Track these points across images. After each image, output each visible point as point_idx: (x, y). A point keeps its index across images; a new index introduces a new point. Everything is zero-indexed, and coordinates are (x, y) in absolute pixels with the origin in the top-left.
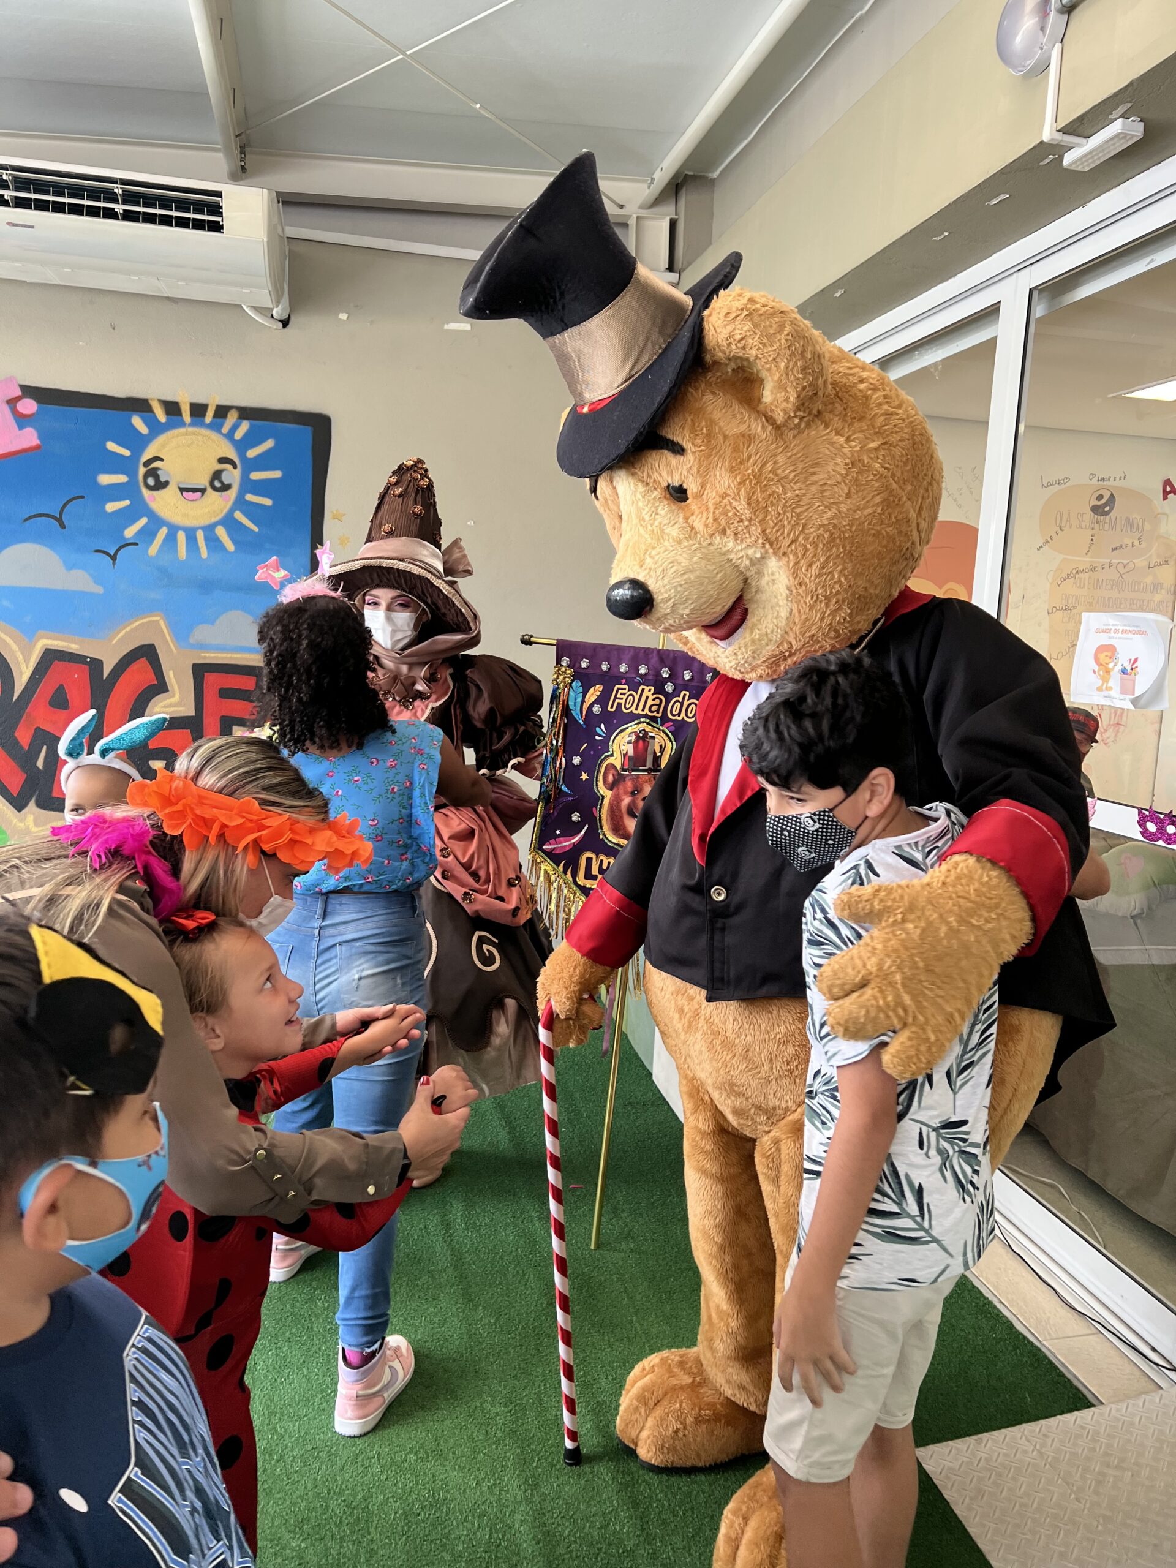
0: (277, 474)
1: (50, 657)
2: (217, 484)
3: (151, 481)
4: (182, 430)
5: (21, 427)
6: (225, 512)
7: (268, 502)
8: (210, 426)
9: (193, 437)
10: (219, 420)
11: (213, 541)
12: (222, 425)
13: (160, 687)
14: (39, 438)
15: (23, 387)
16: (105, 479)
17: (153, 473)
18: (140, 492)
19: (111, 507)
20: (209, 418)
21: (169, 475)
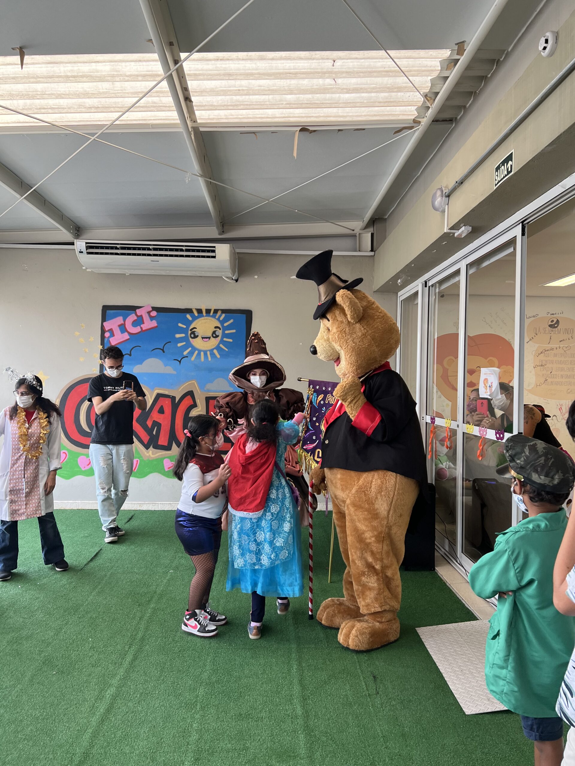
0: (234, 331)
1: (159, 396)
2: (214, 335)
3: (192, 336)
4: (203, 318)
5: (151, 321)
6: (217, 344)
7: (231, 340)
8: (212, 316)
9: (206, 320)
10: (215, 314)
11: (213, 354)
12: (216, 316)
13: (195, 405)
14: (157, 323)
15: (152, 308)
16: (178, 336)
17: (193, 333)
18: (189, 339)
19: (179, 345)
20: (211, 314)
21: (198, 333)
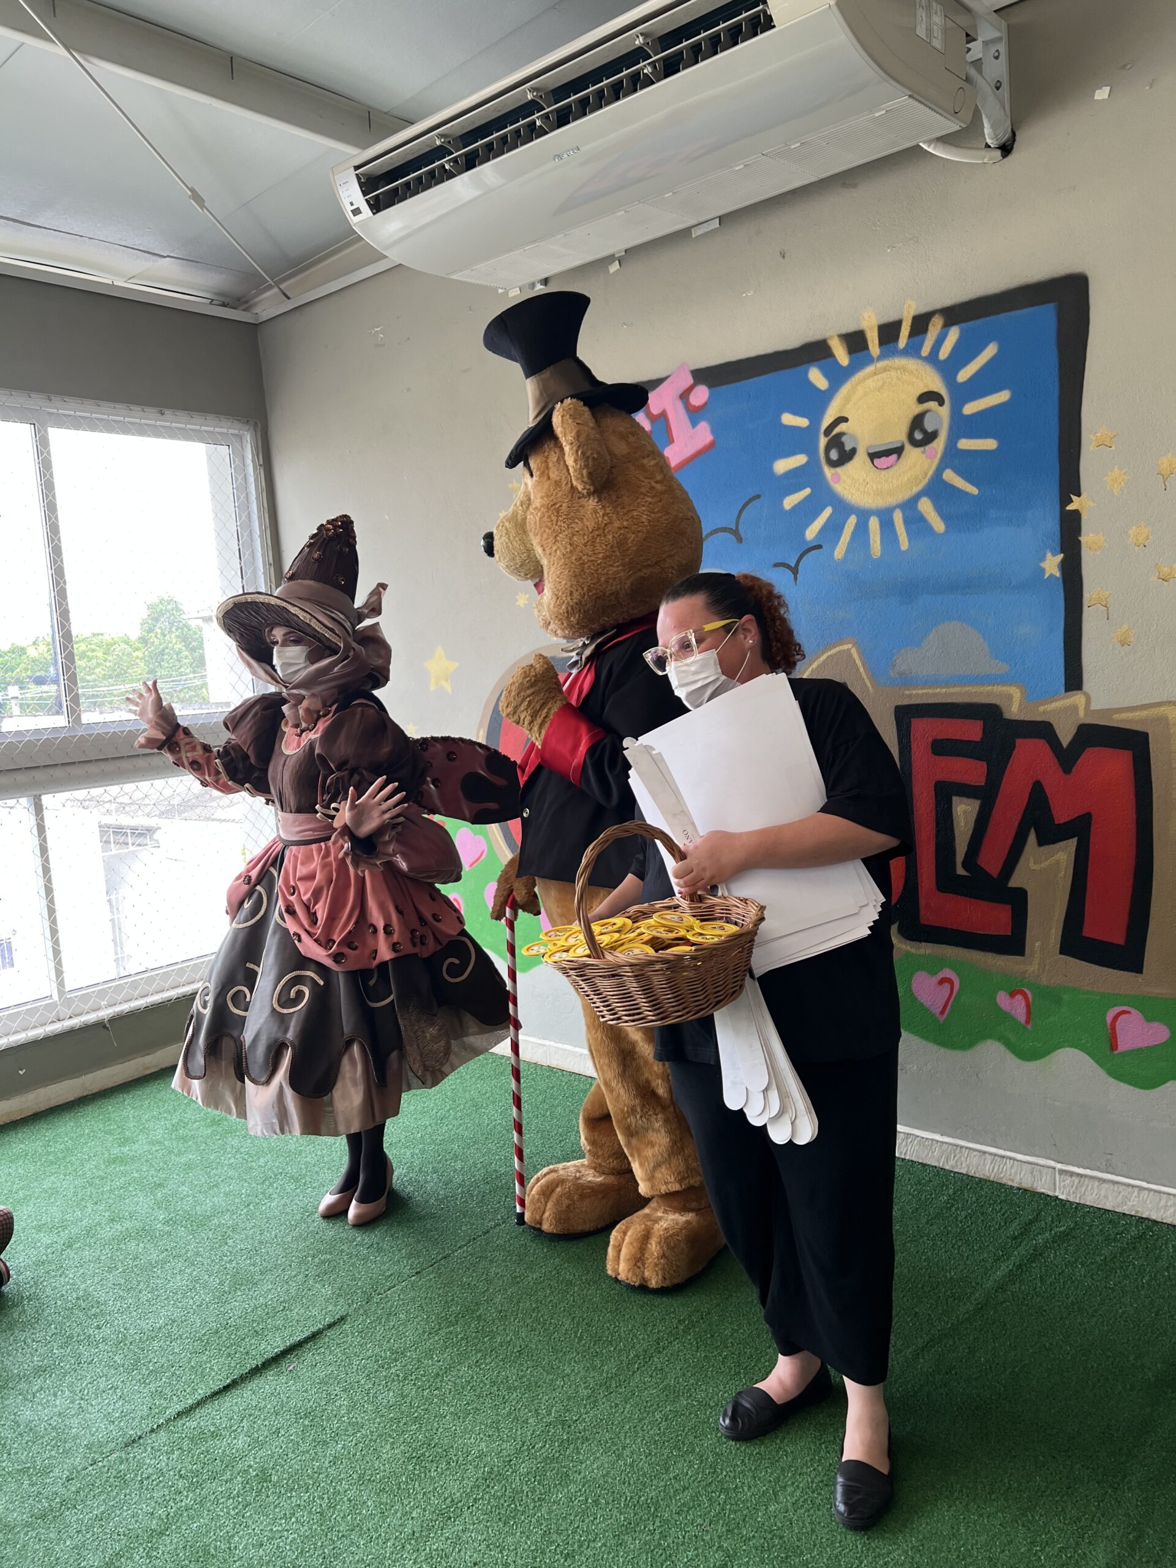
0: (1003, 396)
2: (918, 436)
3: (834, 455)
4: (870, 369)
5: (694, 424)
6: (931, 473)
7: (990, 444)
8: (906, 352)
9: (884, 375)
10: (916, 339)
11: (915, 521)
12: (921, 344)
14: (713, 432)
15: (696, 372)
16: (782, 466)
17: (836, 442)
18: (821, 473)
19: (789, 502)
20: (902, 342)
21: (854, 438)
